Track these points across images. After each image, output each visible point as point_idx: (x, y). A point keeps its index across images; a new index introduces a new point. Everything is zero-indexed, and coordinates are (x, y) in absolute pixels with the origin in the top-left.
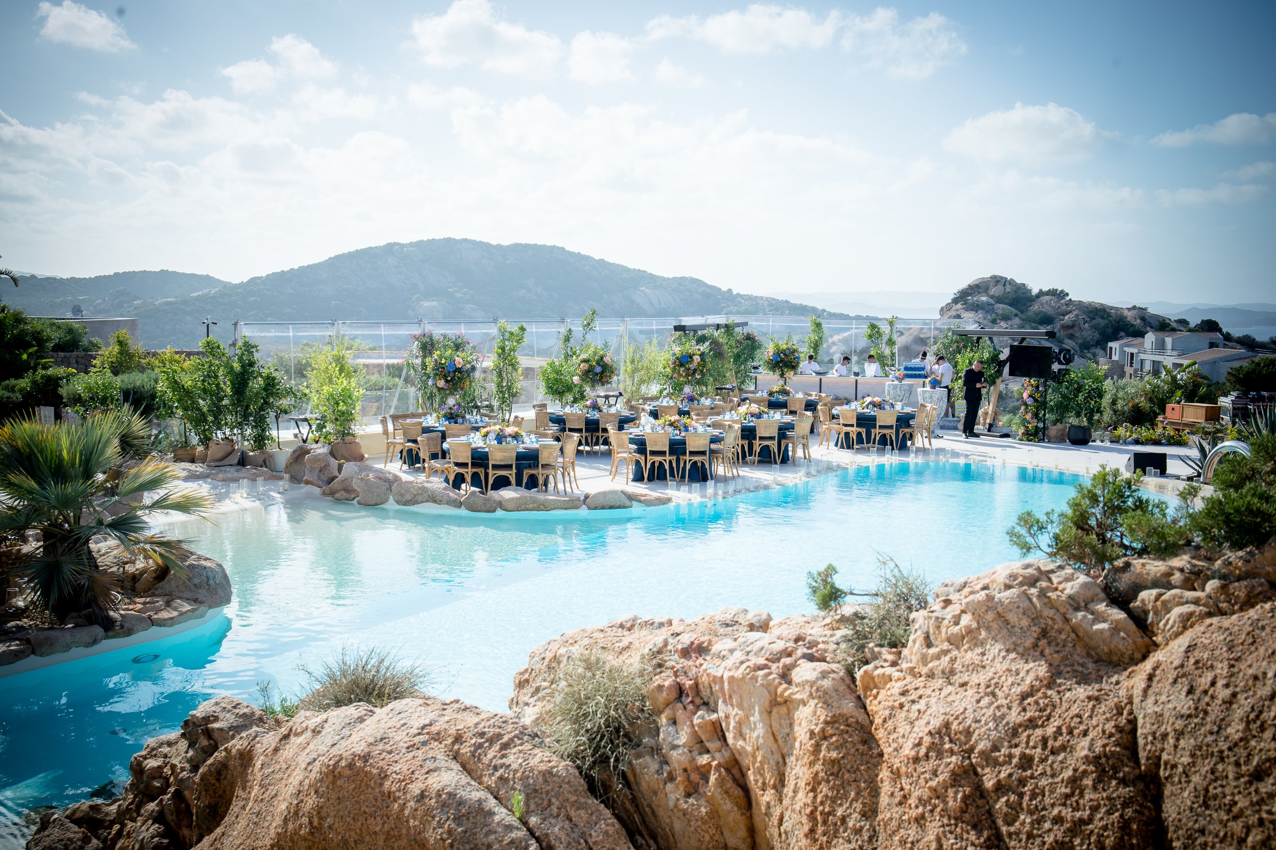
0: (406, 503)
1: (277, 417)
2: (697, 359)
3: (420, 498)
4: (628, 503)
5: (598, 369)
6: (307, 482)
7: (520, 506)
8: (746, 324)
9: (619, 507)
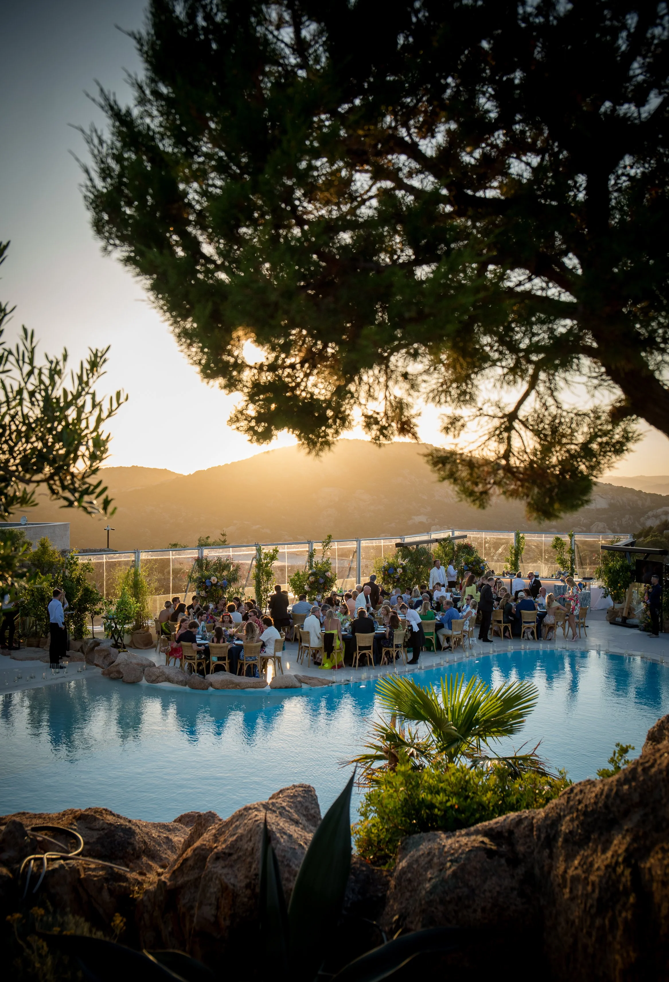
0: (153, 682)
1: (92, 618)
2: (400, 570)
3: (160, 679)
4: (298, 684)
5: (322, 581)
6: (97, 665)
7: (226, 685)
8: (465, 537)
9: (291, 687)
